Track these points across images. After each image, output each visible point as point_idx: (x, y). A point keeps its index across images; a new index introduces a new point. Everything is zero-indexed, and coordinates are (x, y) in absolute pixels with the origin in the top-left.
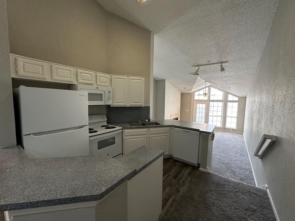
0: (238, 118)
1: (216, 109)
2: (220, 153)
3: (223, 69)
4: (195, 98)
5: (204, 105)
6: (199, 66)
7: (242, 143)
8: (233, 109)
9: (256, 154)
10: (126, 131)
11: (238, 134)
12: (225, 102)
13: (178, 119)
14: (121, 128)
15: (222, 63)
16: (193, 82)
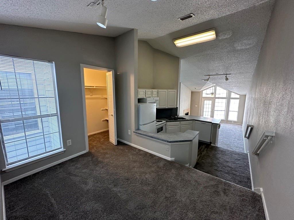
0: (239, 112)
1: (221, 105)
2: (223, 138)
3: (227, 79)
4: (203, 96)
5: (211, 102)
6: (209, 76)
7: (240, 132)
8: (235, 105)
9: (245, 137)
10: (168, 123)
11: (238, 125)
12: (229, 99)
13: (188, 115)
14: (165, 121)
15: (227, 74)
16: (203, 85)
